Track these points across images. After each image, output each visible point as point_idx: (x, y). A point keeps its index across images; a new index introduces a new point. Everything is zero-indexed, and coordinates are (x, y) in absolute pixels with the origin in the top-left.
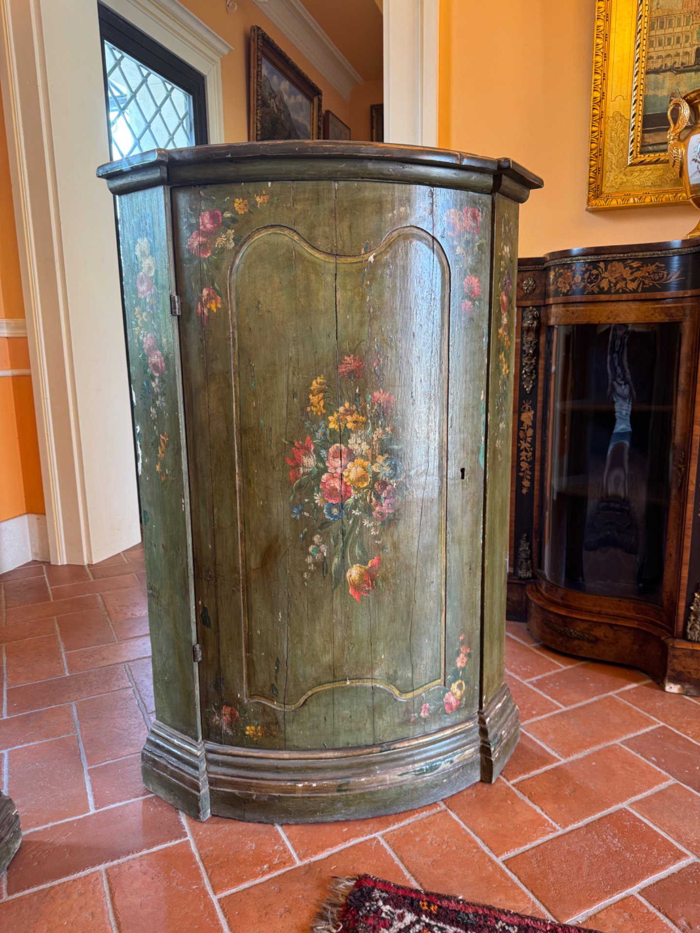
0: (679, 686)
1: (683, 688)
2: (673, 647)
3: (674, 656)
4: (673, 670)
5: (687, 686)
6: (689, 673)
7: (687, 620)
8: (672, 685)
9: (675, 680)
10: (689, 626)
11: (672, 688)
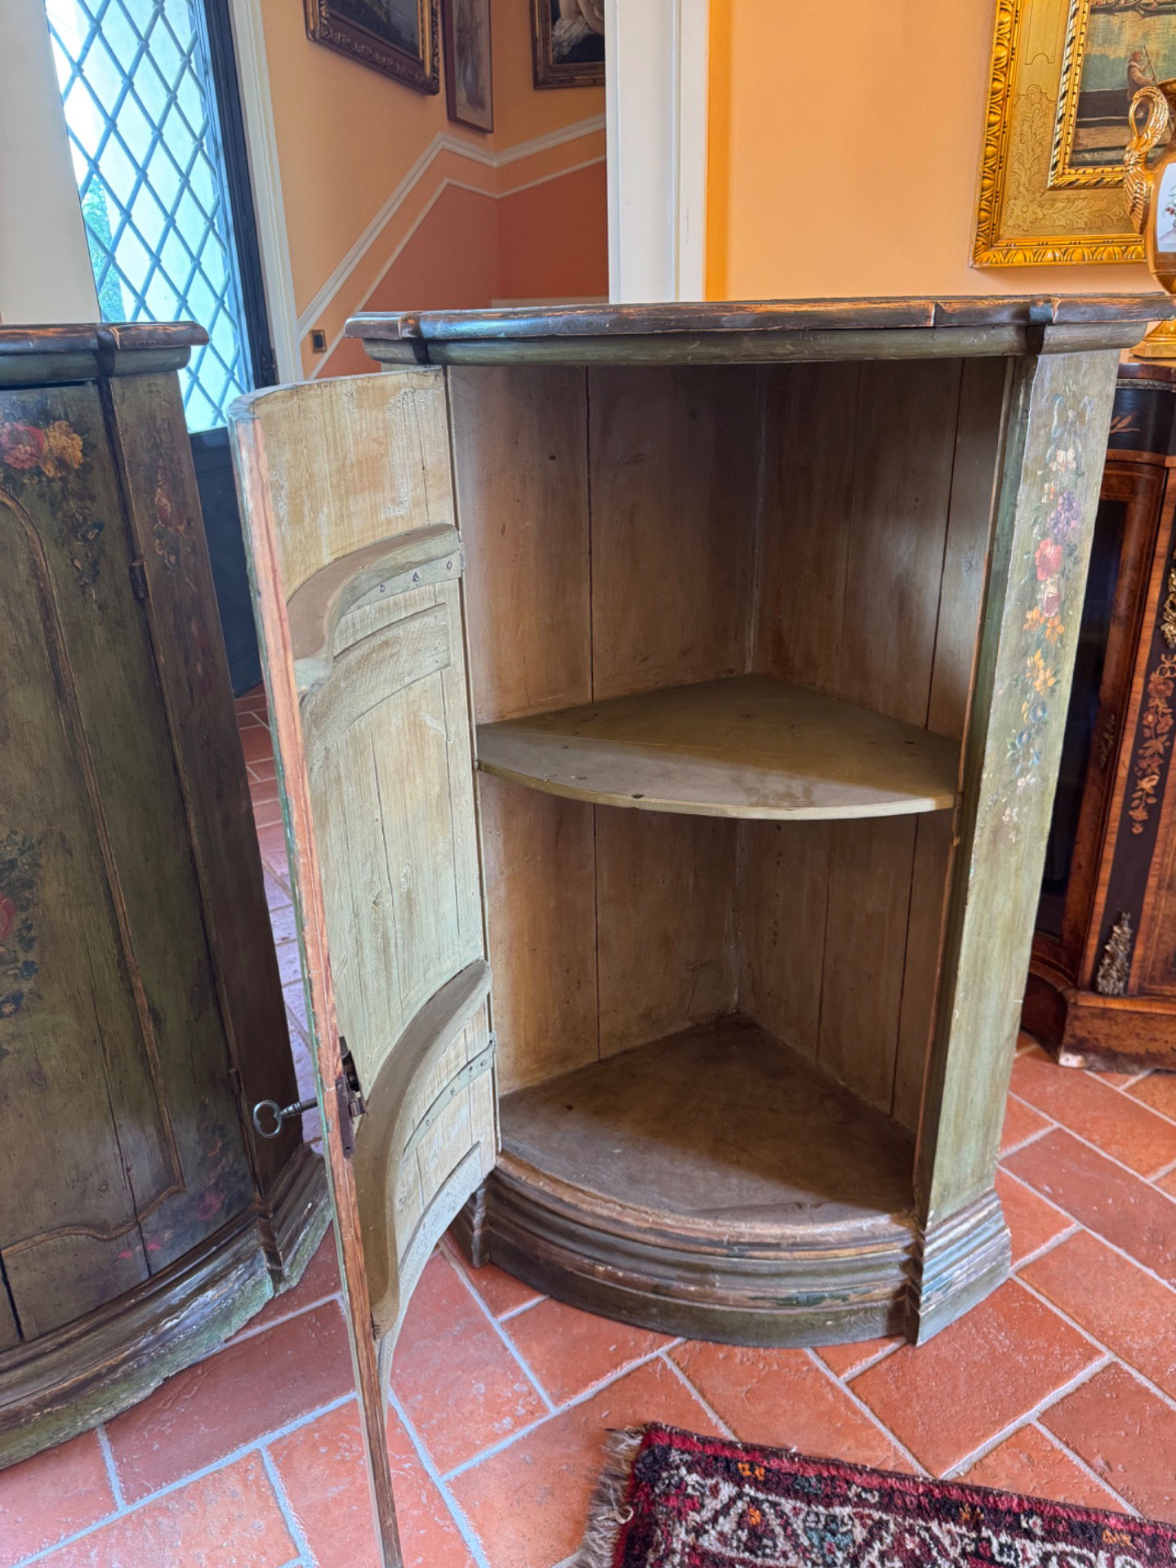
0: (1079, 1058)
1: (1086, 1060)
2: (1075, 1004)
3: (1077, 1018)
4: (1073, 1036)
5: (1092, 1058)
6: (1096, 1039)
7: (1098, 962)
8: (1070, 1056)
9: (1075, 1049)
10: (1101, 972)
11: (1069, 1060)
